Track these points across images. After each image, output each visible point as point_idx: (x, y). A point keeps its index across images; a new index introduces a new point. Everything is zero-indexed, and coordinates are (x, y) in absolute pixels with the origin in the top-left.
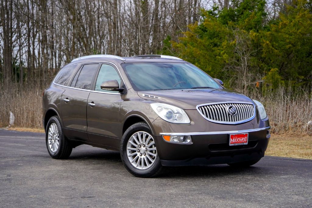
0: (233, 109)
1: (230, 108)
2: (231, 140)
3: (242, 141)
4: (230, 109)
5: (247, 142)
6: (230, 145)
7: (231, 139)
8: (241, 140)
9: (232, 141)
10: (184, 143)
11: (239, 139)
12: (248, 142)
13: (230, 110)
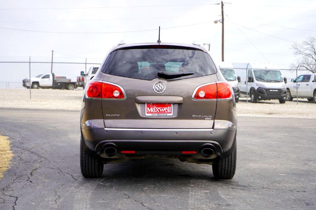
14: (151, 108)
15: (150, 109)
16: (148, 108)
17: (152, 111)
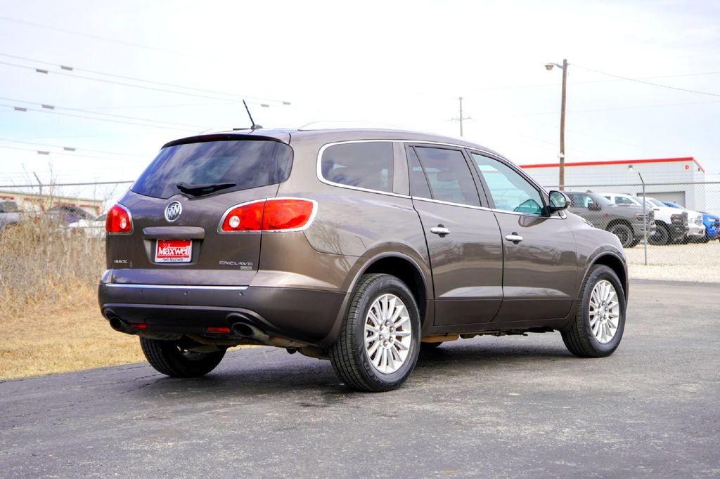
14: (164, 249)
15: (162, 249)
16: (160, 248)
17: (165, 253)
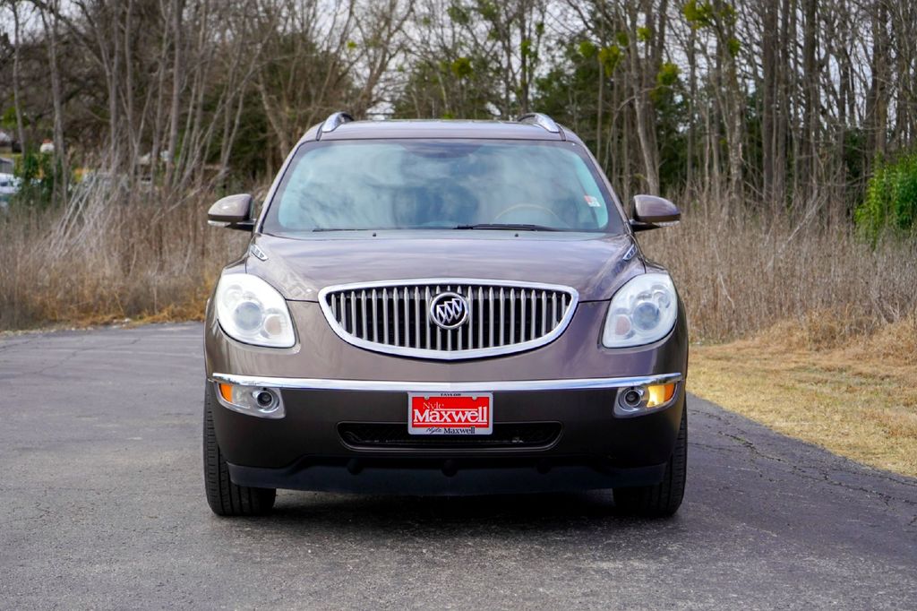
0: (450, 305)
1: (441, 302)
2: (415, 415)
3: (467, 420)
4: (438, 306)
5: (487, 426)
6: (412, 431)
7: (417, 411)
8: (463, 419)
9: (421, 419)
10: (262, 411)
11: (454, 414)
12: (494, 425)
13: (439, 309)
